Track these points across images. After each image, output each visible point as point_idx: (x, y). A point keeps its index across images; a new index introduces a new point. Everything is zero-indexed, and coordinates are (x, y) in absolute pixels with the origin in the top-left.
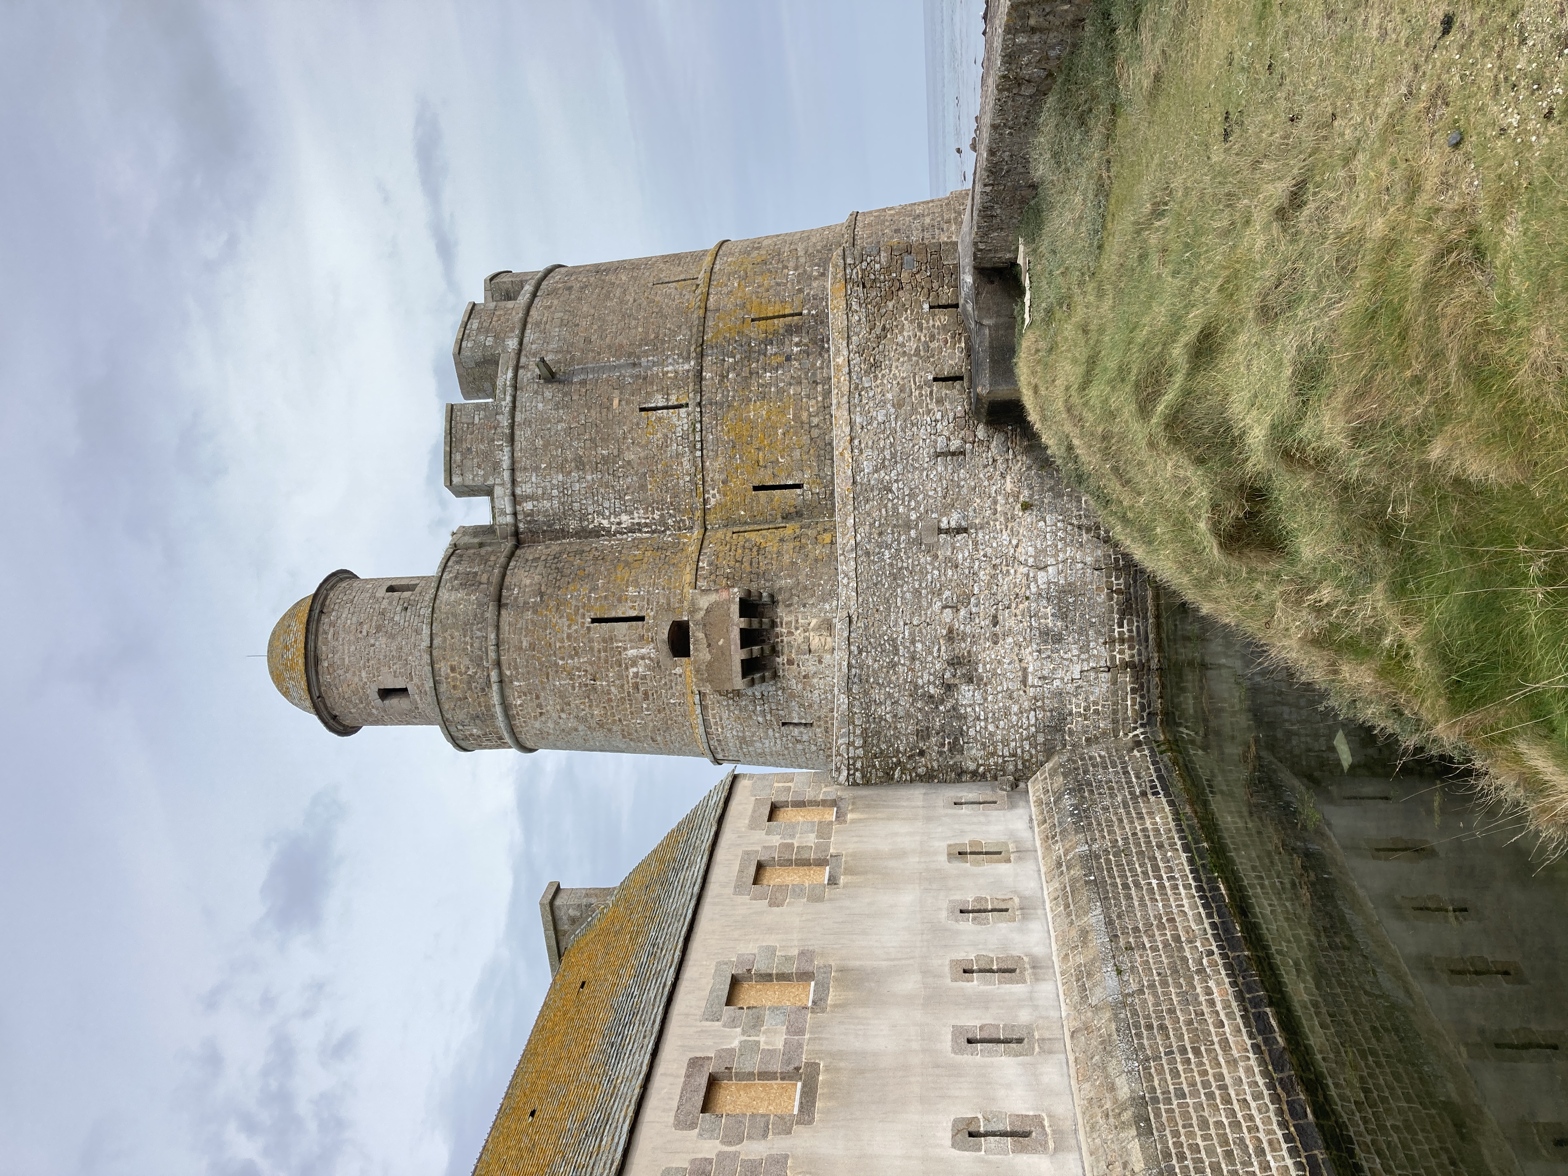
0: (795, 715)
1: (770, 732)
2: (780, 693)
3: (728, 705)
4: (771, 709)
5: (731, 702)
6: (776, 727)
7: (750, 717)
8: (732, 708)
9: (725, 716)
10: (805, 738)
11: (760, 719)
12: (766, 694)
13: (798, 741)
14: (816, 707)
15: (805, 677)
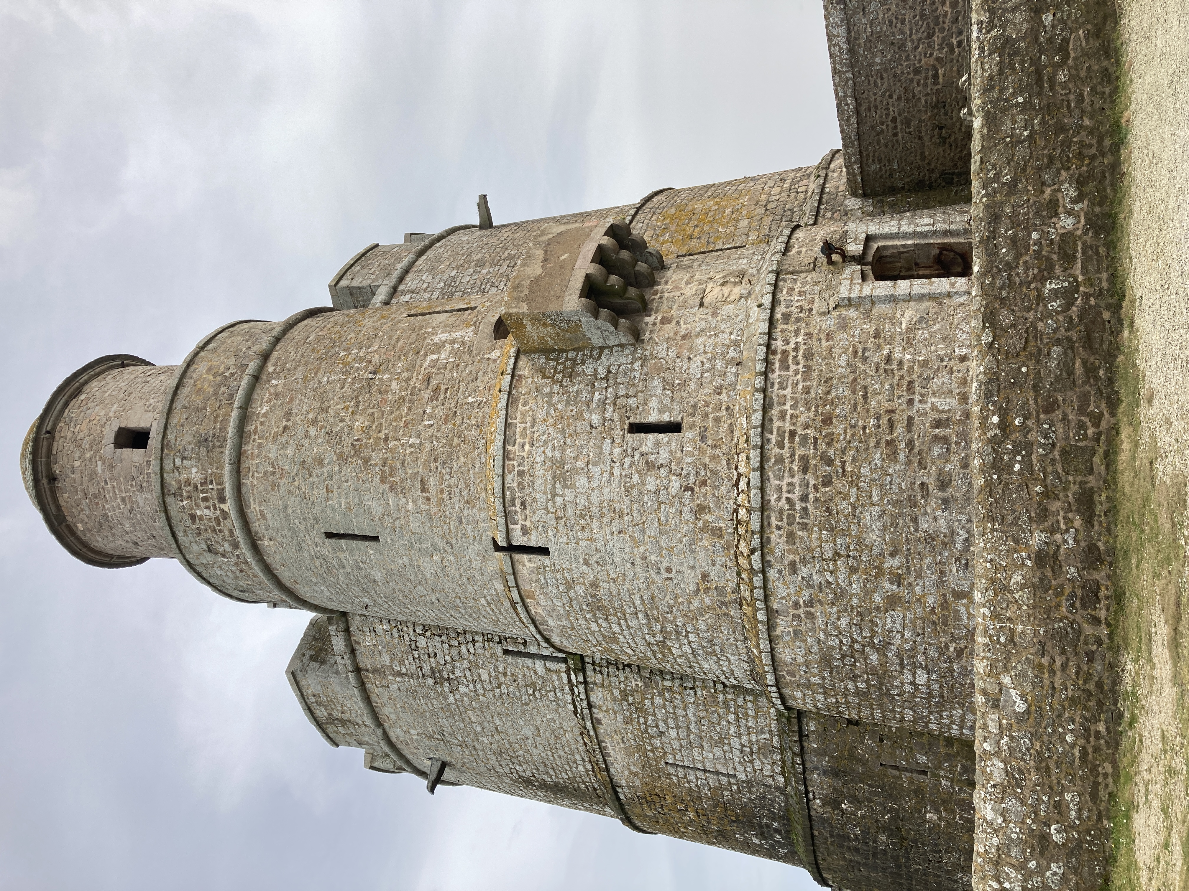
0: (654, 404)
1: (607, 446)
2: (637, 366)
3: (551, 393)
4: (617, 397)
5: (556, 387)
6: (617, 433)
7: (579, 416)
8: (555, 398)
9: (540, 415)
10: (663, 457)
11: (595, 418)
12: (614, 369)
13: (651, 466)
14: (692, 386)
15: (684, 337)
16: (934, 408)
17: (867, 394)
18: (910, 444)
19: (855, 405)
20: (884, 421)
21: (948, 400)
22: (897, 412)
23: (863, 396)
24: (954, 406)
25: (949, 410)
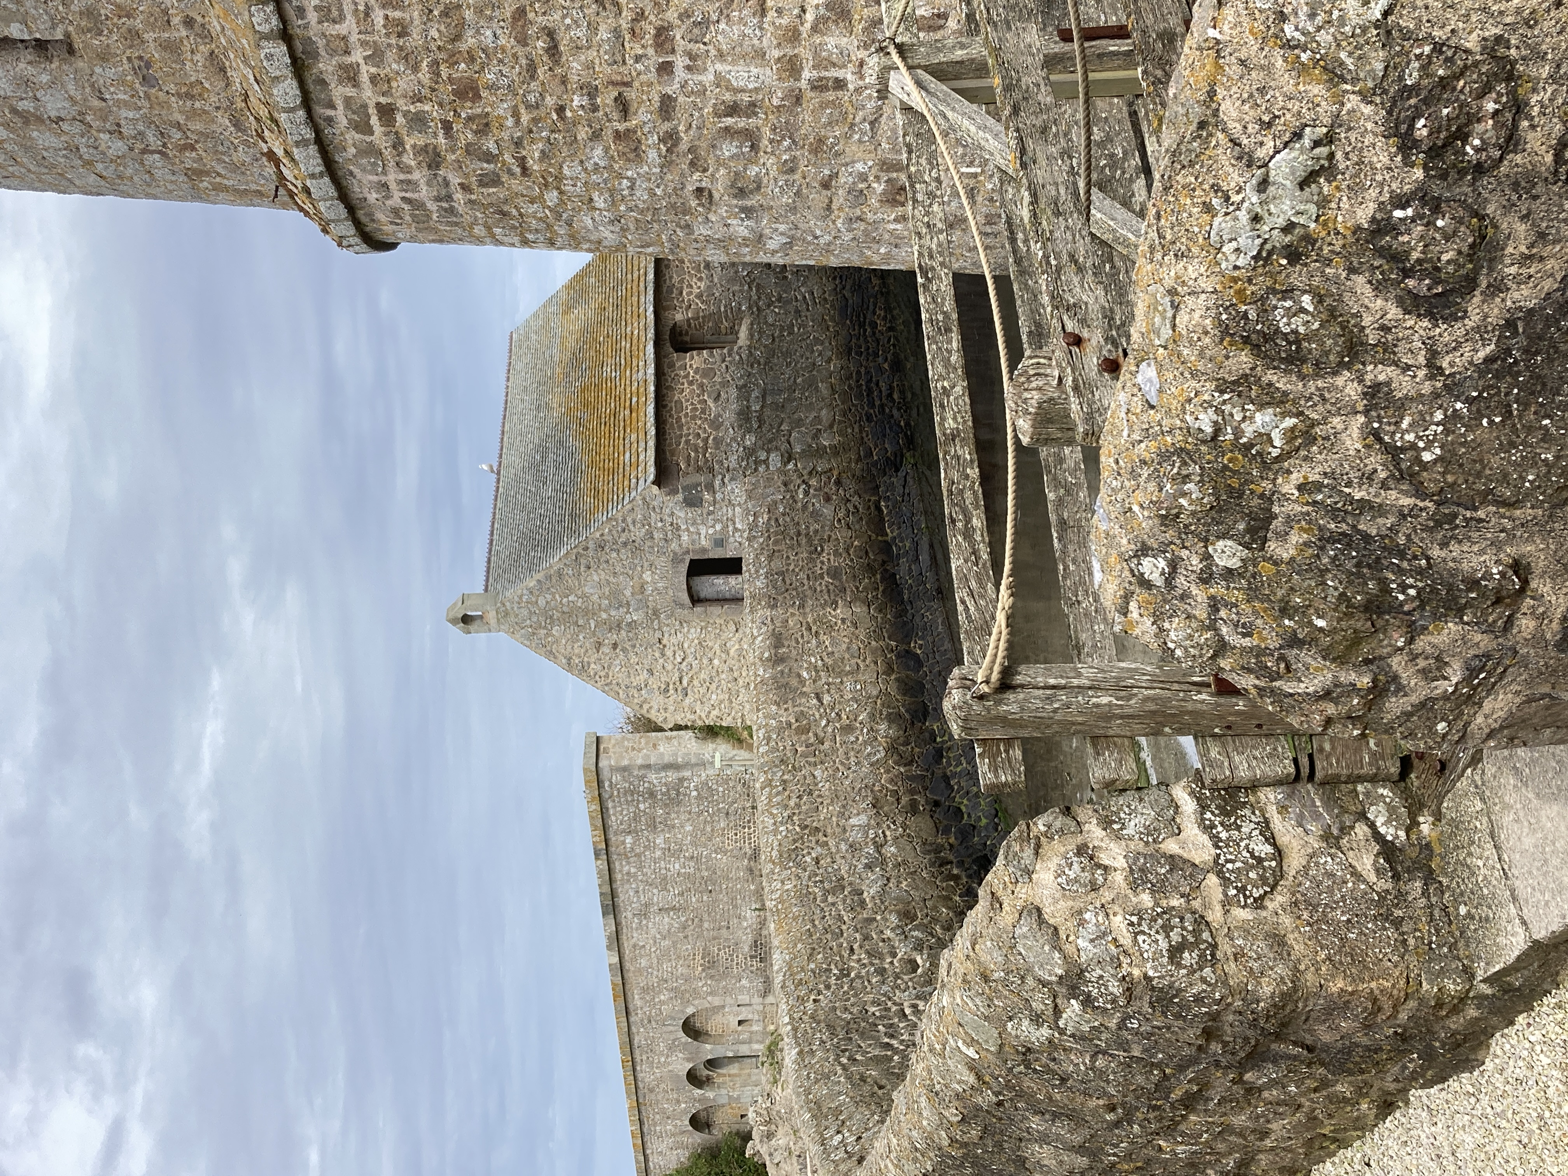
16: (720, 81)
17: (556, 47)
18: (671, 139)
19: (532, 69)
20: (606, 99)
21: (754, 71)
22: (636, 84)
23: (547, 50)
24: (768, 81)
25: (756, 90)
